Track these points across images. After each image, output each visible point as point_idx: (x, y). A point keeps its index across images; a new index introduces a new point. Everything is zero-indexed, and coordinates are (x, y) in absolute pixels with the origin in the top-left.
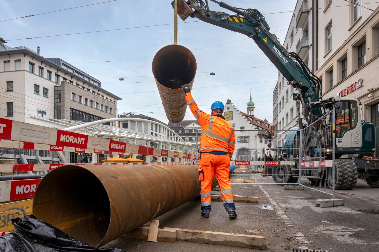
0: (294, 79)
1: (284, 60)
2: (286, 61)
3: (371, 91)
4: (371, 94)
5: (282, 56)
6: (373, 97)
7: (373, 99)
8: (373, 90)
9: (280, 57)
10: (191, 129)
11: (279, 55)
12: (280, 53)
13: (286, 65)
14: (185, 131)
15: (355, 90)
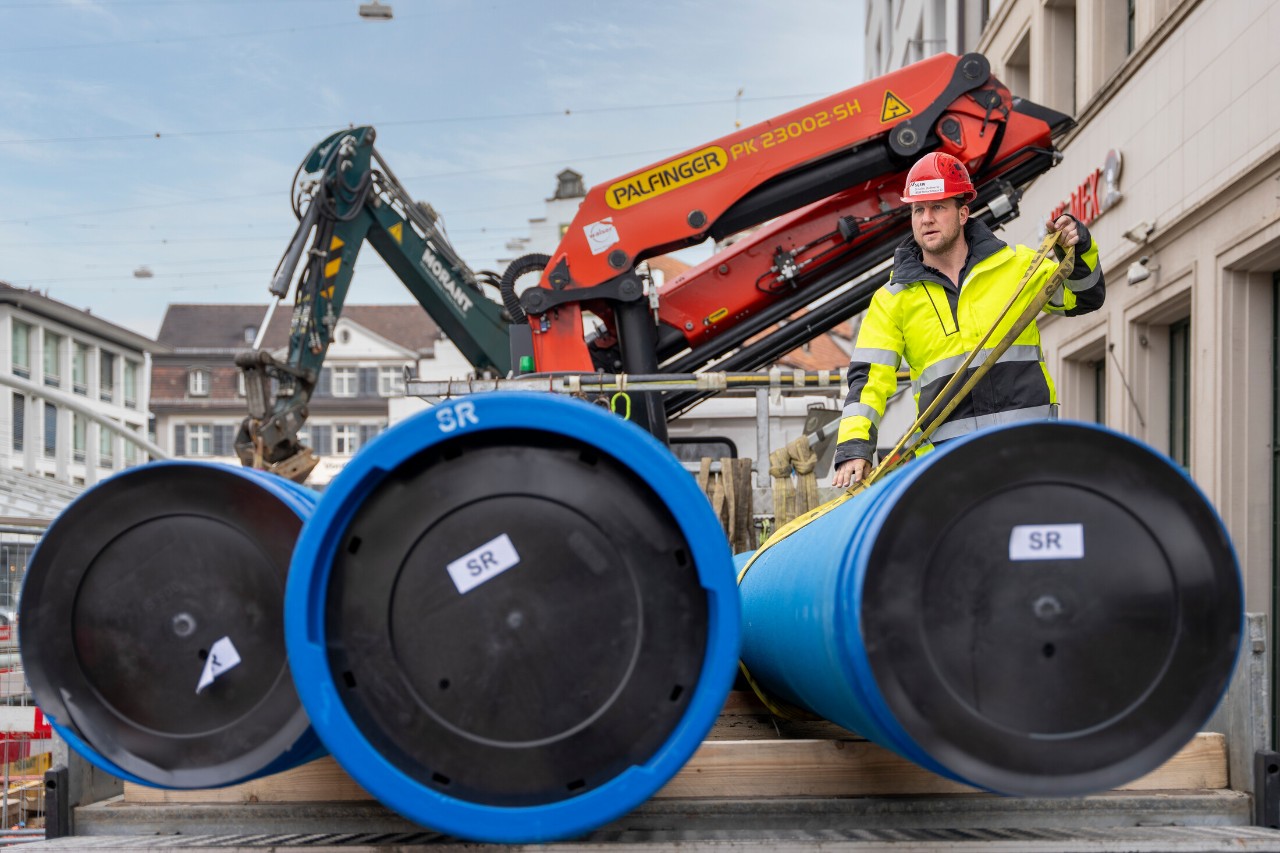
0: (493, 365)
1: (460, 299)
2: (464, 302)
3: (1146, 240)
4: (1144, 263)
5: (451, 286)
6: (1158, 279)
7: (1156, 292)
8: (1151, 238)
9: (444, 288)
10: (374, 370)
11: (441, 283)
12: (444, 276)
13: (464, 316)
14: (334, 383)
15: (1096, 216)
